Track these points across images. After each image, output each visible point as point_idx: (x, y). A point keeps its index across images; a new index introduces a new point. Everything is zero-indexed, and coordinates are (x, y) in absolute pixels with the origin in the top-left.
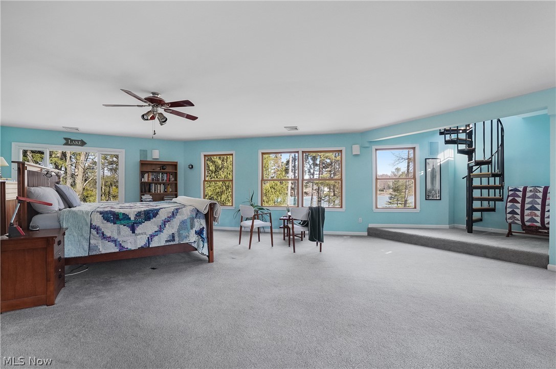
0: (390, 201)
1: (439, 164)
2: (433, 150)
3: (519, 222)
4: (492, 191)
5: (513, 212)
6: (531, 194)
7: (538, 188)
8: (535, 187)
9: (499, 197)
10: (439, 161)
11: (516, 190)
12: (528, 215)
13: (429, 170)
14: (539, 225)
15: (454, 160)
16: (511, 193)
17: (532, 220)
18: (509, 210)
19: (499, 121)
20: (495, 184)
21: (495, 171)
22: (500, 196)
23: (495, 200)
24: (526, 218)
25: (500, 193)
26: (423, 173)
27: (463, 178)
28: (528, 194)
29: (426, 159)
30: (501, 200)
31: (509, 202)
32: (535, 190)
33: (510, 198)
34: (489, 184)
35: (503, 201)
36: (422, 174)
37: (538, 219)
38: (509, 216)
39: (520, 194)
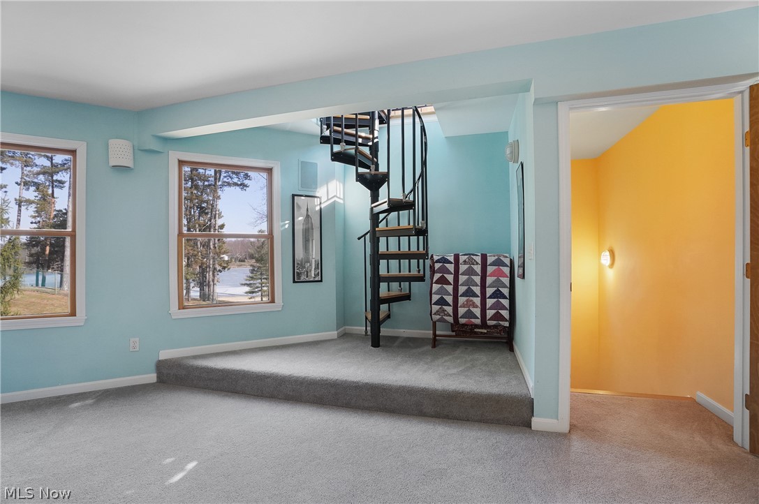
0: (251, 275)
1: (318, 208)
2: (309, 180)
3: (450, 319)
4: (405, 262)
5: (442, 302)
6: (466, 267)
7: (474, 257)
8: (470, 254)
9: (416, 273)
10: (317, 201)
11: (444, 260)
12: (463, 306)
13: (300, 219)
14: (478, 321)
15: (344, 204)
16: (437, 266)
17: (470, 314)
18: (435, 298)
19: (416, 110)
20: (409, 249)
21: (418, 224)
22: (419, 271)
23: (411, 279)
24: (461, 311)
25: (418, 267)
26: (287, 224)
27: (359, 239)
28: (463, 268)
29: (294, 196)
30: (421, 279)
31: (436, 283)
32: (471, 262)
33: (437, 276)
34: (399, 250)
35: (424, 281)
36: (287, 226)
37: (477, 312)
38: (435, 308)
39: (451, 267)
